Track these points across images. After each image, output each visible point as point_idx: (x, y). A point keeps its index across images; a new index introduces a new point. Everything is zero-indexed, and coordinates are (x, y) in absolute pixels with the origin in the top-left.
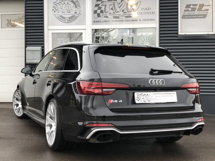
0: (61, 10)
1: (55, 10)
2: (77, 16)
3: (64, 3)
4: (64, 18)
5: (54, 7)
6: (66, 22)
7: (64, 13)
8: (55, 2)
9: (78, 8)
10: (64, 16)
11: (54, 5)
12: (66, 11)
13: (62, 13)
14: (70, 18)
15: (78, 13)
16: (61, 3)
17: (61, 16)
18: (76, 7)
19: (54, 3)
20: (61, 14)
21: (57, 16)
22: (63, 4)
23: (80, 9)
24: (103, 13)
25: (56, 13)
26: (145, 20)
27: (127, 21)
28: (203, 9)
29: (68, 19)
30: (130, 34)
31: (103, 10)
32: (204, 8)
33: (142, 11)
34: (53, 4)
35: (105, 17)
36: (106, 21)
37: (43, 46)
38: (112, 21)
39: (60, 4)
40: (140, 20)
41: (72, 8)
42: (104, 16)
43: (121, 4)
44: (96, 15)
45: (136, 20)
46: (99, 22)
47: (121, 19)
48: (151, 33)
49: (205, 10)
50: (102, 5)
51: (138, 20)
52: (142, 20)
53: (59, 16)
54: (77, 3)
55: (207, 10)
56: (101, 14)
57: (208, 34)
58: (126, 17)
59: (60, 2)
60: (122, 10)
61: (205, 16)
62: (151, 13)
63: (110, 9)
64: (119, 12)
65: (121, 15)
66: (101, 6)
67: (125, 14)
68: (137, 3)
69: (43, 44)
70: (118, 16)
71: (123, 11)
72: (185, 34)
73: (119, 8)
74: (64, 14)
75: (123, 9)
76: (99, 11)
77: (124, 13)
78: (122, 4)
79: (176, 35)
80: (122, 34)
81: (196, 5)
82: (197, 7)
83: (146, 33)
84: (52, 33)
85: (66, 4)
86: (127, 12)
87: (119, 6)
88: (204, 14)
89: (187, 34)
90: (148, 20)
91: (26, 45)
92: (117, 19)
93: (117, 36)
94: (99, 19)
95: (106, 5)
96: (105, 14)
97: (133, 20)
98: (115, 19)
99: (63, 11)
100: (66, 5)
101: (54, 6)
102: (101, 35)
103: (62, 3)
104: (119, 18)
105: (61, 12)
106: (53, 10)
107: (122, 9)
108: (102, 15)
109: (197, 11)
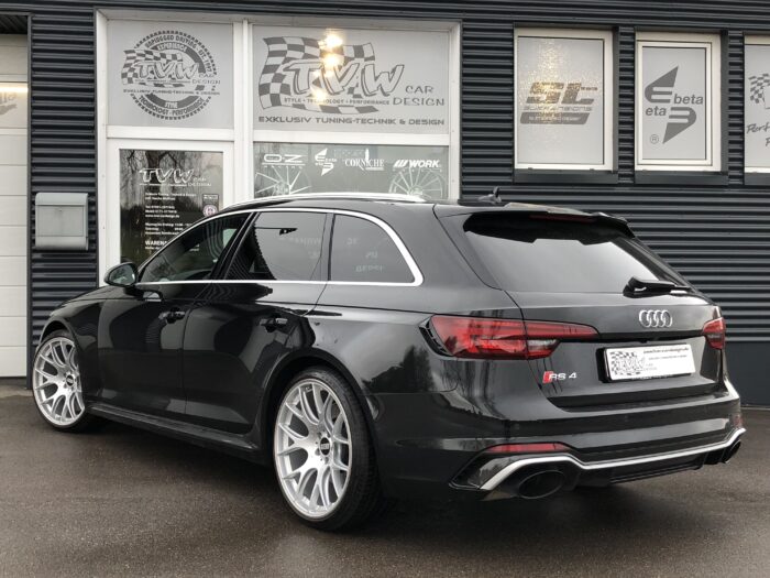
0: (152, 76)
1: (130, 75)
2: (205, 97)
3: (163, 56)
4: (162, 103)
5: (126, 66)
6: (169, 115)
7: (162, 86)
8: (133, 52)
9: (208, 73)
10: (160, 96)
11: (128, 58)
12: (167, 79)
13: (156, 85)
14: (180, 104)
15: (208, 88)
16: (151, 53)
17: (151, 97)
18: (202, 69)
19: (127, 52)
20: (150, 88)
21: (138, 96)
22: (156, 58)
23: (216, 78)
24: (289, 94)
25: (135, 86)
26: (417, 122)
27: (363, 121)
28: (578, 100)
29: (175, 105)
30: (372, 163)
31: (288, 86)
32: (581, 95)
33: (406, 95)
34: (125, 56)
35: (295, 106)
36: (297, 120)
37: (91, 190)
38: (318, 119)
39: (148, 56)
40: (402, 122)
41: (188, 71)
42: (291, 103)
43: (344, 69)
44: (266, 98)
45: (391, 122)
46: (275, 119)
47: (346, 117)
48: (435, 163)
49: (584, 101)
50: (287, 69)
51: (397, 122)
52: (407, 121)
53: (143, 94)
54: (207, 58)
55: (590, 101)
56: (283, 97)
57: (592, 170)
58: (361, 110)
59: (147, 52)
60: (346, 88)
61: (583, 119)
62: (435, 102)
63: (311, 82)
64: (338, 93)
65: (345, 103)
66: (284, 73)
67: (359, 102)
68: (394, 71)
69: (94, 185)
70: (336, 105)
71: (351, 90)
72: (530, 169)
73: (340, 80)
74: (161, 89)
75: (352, 84)
76: (275, 88)
77: (356, 96)
78: (347, 70)
79: (507, 170)
80: (349, 163)
81: (559, 85)
82: (563, 92)
83: (419, 162)
84: (121, 150)
85: (169, 57)
86: (363, 95)
87: (340, 75)
88: (582, 111)
89: (535, 167)
90: (425, 122)
91: (34, 186)
92: (333, 116)
93: (332, 167)
94: (276, 111)
95: (297, 71)
96: (296, 97)
97: (381, 121)
98: (326, 116)
99: (159, 81)
100: (168, 61)
101: (129, 62)
102: (283, 161)
103: (157, 54)
104: (339, 112)
105: (152, 84)
106: (124, 75)
107: (350, 85)
108: (286, 100)
109: (563, 102)
